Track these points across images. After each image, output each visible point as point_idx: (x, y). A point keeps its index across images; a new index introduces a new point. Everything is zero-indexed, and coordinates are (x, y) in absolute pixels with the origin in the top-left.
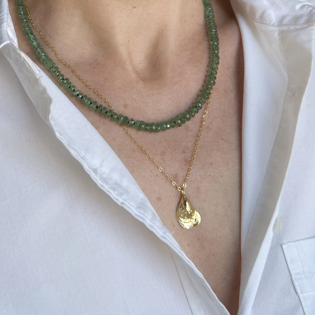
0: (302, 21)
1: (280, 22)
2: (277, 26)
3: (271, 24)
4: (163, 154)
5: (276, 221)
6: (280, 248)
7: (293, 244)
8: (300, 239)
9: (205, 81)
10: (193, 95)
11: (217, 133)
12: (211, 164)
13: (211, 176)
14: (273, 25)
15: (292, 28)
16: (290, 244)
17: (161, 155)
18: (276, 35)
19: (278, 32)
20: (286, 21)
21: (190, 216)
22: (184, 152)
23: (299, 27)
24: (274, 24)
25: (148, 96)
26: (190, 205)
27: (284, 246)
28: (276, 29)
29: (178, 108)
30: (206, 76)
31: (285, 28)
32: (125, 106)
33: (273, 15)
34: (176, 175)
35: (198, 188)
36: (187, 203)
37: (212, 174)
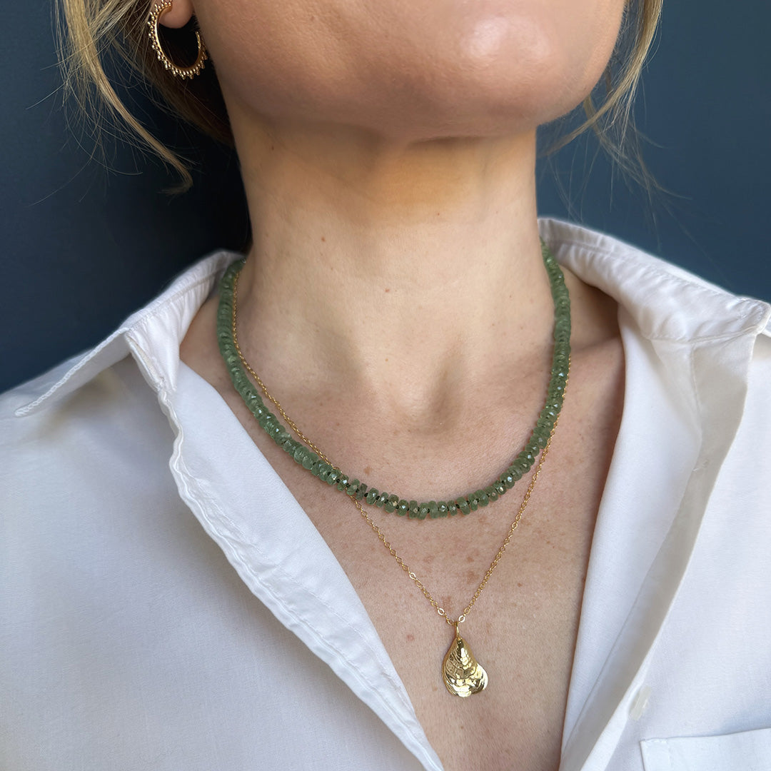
0: (734, 327)
1: (695, 335)
2: (689, 341)
3: (678, 339)
4: (429, 559)
5: (638, 694)
6: (636, 747)
7: (664, 742)
8: (680, 735)
9: (528, 440)
10: (502, 463)
11: (540, 532)
12: (519, 585)
13: (515, 605)
14: (682, 341)
15: (715, 341)
16: (657, 741)
17: (426, 561)
18: (686, 357)
19: (689, 352)
20: (705, 331)
21: (466, 674)
22: (470, 560)
23: (728, 339)
24: (684, 338)
25: (415, 457)
26: (470, 653)
27: (644, 744)
28: (687, 348)
29: (470, 483)
30: (532, 432)
31: (702, 344)
32: (367, 471)
33: (683, 323)
34: (449, 598)
35: (489, 625)
36: (462, 650)
37: (519, 604)
